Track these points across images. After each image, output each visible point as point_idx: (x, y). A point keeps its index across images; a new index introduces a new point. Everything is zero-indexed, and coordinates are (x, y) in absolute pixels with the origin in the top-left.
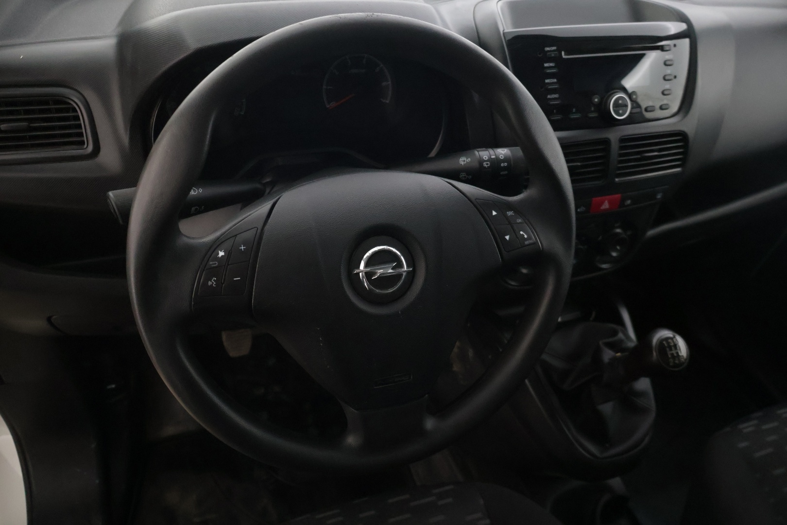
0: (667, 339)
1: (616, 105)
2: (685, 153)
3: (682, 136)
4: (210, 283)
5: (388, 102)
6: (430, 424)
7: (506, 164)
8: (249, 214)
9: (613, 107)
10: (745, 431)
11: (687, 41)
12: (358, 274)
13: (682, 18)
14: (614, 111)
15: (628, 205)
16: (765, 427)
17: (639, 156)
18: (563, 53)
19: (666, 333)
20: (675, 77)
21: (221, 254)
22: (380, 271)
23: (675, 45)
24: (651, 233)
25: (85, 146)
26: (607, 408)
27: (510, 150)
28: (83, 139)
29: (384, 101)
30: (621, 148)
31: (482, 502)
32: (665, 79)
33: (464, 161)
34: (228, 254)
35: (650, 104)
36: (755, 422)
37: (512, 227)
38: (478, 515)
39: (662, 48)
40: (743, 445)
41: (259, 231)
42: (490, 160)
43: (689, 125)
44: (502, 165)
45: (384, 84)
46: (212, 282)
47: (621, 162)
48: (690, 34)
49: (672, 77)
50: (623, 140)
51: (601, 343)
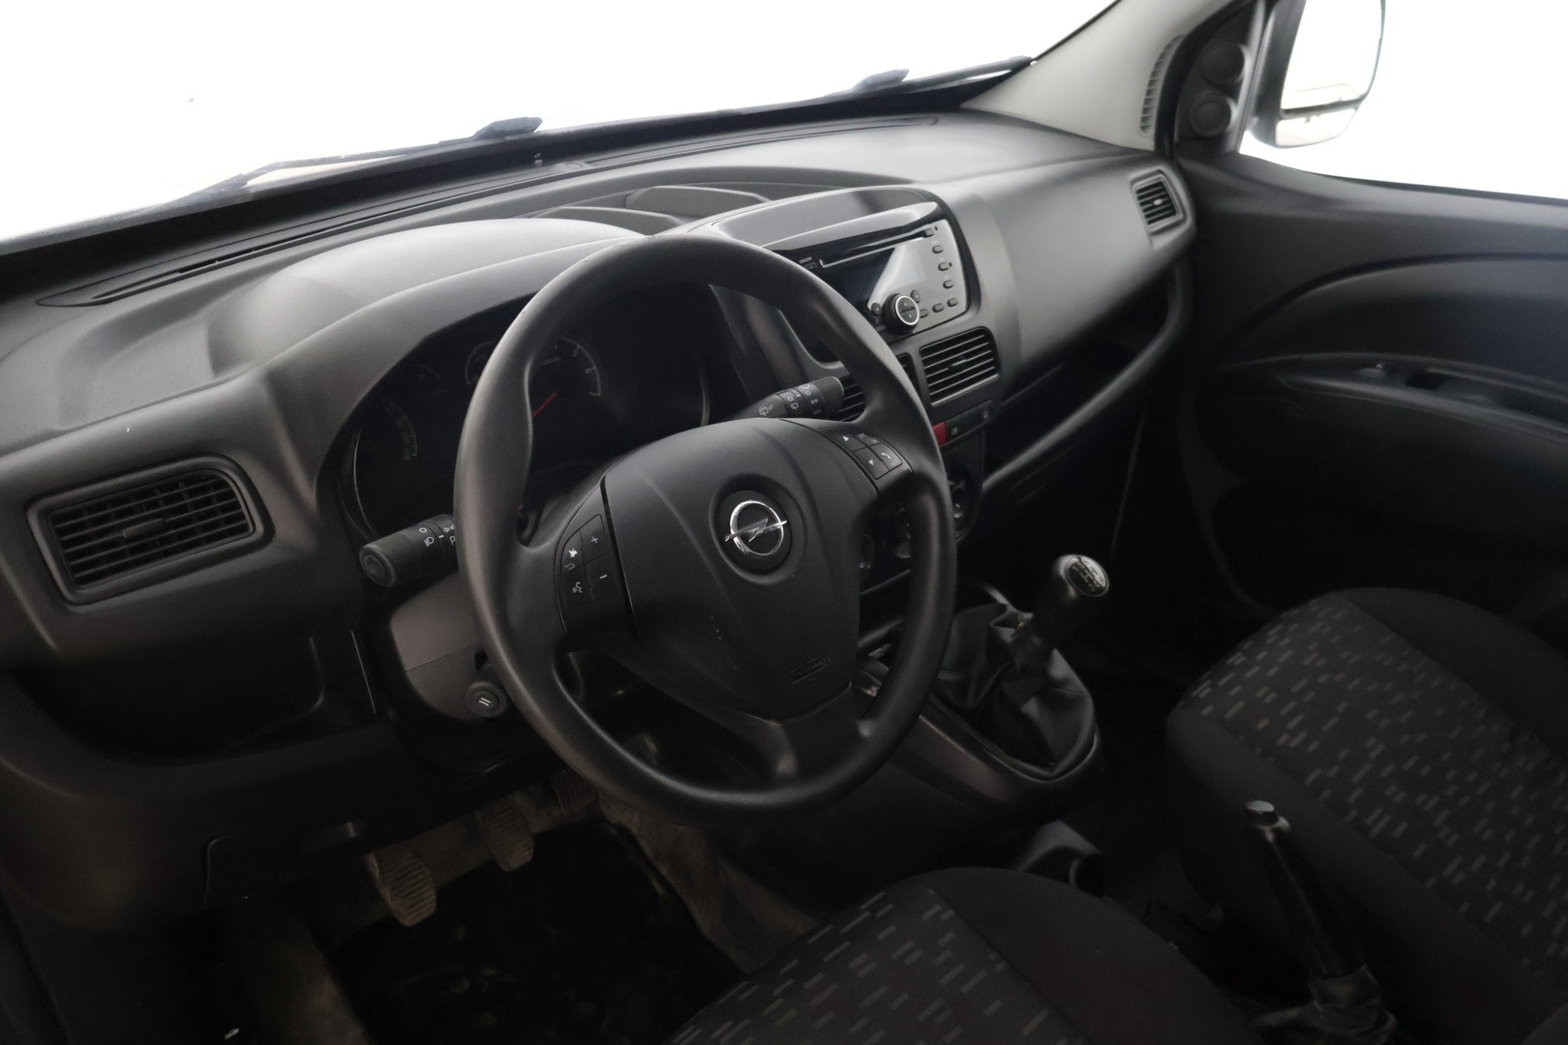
0: (1075, 564)
1: (903, 310)
2: (994, 354)
3: (983, 334)
4: (575, 590)
5: (599, 394)
6: (866, 730)
7: (816, 401)
8: (579, 505)
9: (900, 313)
10: (1202, 696)
11: (944, 224)
12: (731, 540)
13: (931, 197)
14: (904, 317)
15: (956, 435)
16: (1222, 682)
17: (947, 369)
18: (821, 262)
19: (1069, 560)
20: (951, 265)
21: (573, 553)
22: (756, 530)
23: (936, 228)
24: (988, 483)
25: (251, 529)
26: (1032, 708)
27: (815, 384)
28: (243, 522)
29: (594, 395)
30: (925, 362)
31: (931, 892)
32: (940, 269)
33: (766, 411)
34: (581, 549)
35: (936, 302)
36: (1208, 682)
37: (872, 450)
38: (937, 908)
39: (923, 234)
40: (1206, 711)
41: (604, 517)
42: (797, 400)
43: (986, 317)
44: (812, 402)
45: (588, 371)
46: (577, 588)
47: (930, 380)
48: (944, 212)
49: (947, 266)
50: (924, 352)
51: (991, 625)
